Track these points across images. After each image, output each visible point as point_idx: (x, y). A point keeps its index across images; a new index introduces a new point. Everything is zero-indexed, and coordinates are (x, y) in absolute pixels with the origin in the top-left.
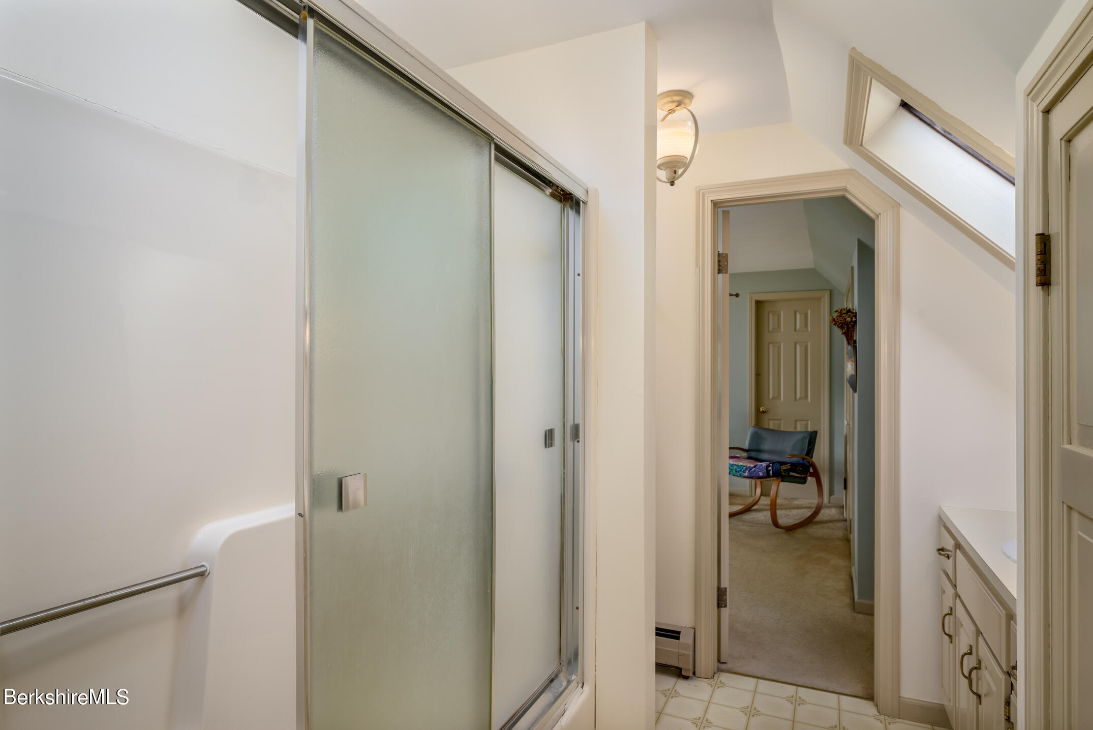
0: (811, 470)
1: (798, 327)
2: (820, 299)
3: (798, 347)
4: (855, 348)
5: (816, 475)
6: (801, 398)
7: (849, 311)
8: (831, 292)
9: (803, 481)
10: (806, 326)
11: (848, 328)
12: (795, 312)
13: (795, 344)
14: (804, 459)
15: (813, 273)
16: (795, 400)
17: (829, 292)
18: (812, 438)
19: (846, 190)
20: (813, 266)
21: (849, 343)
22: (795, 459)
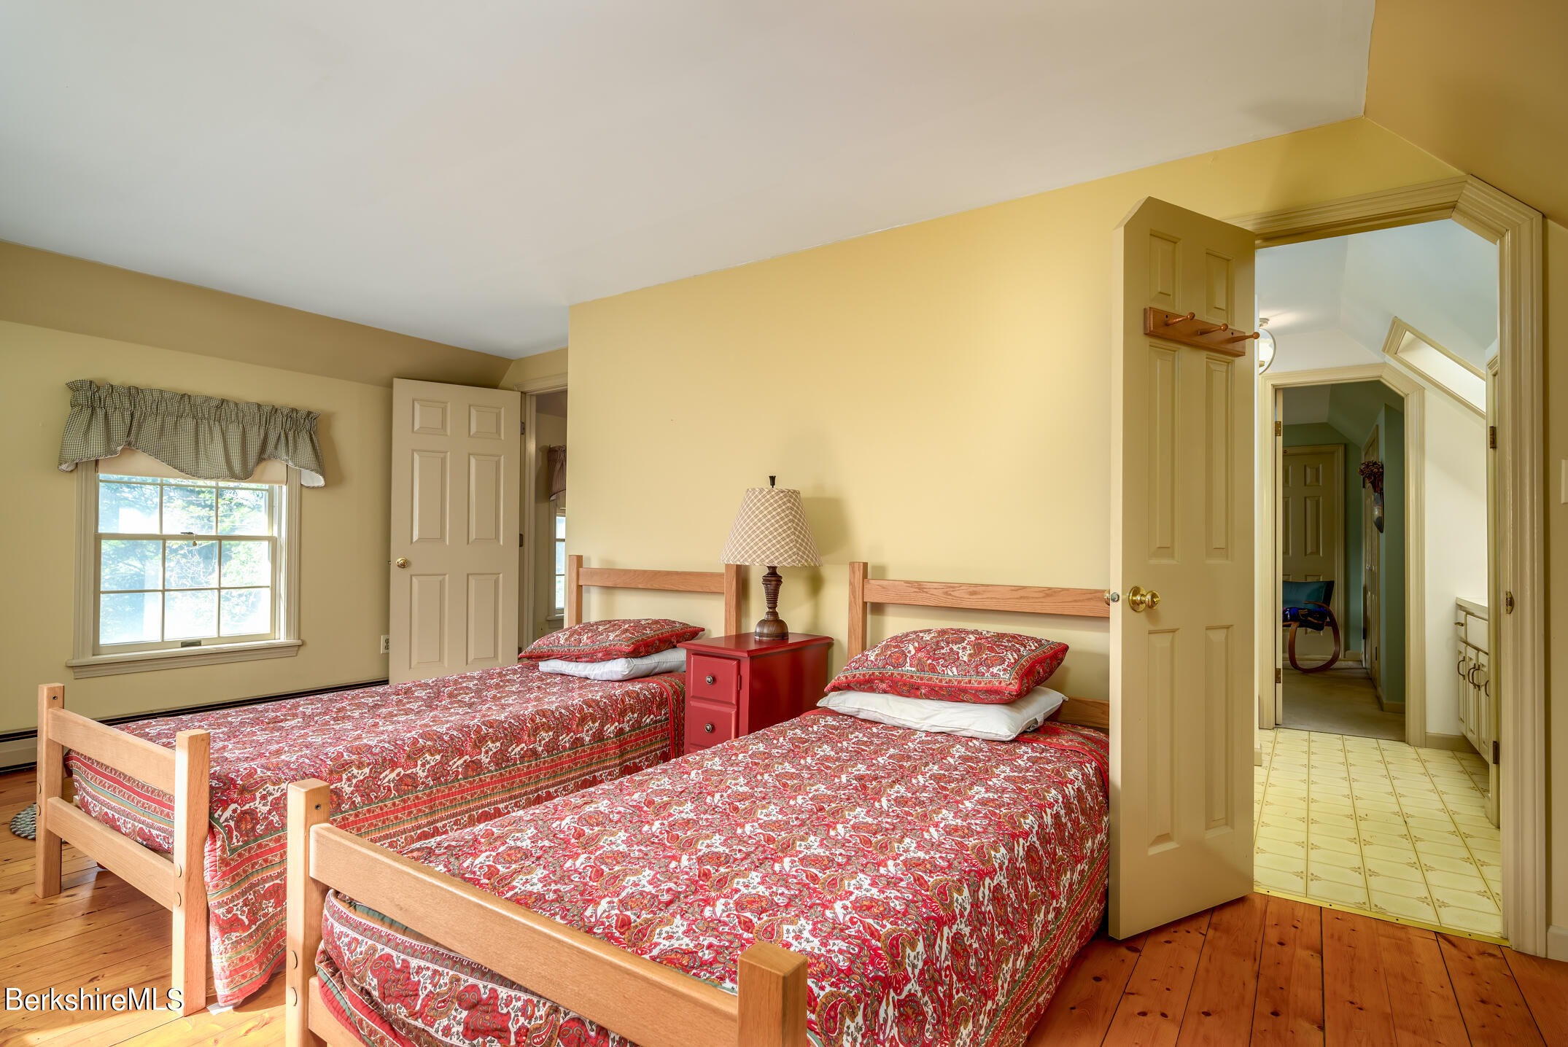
0: (1328, 620)
1: (1308, 481)
2: (1333, 453)
3: (1308, 501)
4: (1382, 494)
5: (1333, 624)
6: (1312, 553)
7: (1375, 463)
8: (1346, 446)
9: (1319, 628)
10: (1317, 480)
11: (1375, 478)
12: (1305, 467)
13: (1305, 498)
14: (1320, 606)
15: (1325, 427)
16: (1306, 554)
17: (1343, 447)
18: (1329, 586)
19: (1381, 377)
20: (1325, 420)
21: (1375, 491)
22: (1311, 607)
